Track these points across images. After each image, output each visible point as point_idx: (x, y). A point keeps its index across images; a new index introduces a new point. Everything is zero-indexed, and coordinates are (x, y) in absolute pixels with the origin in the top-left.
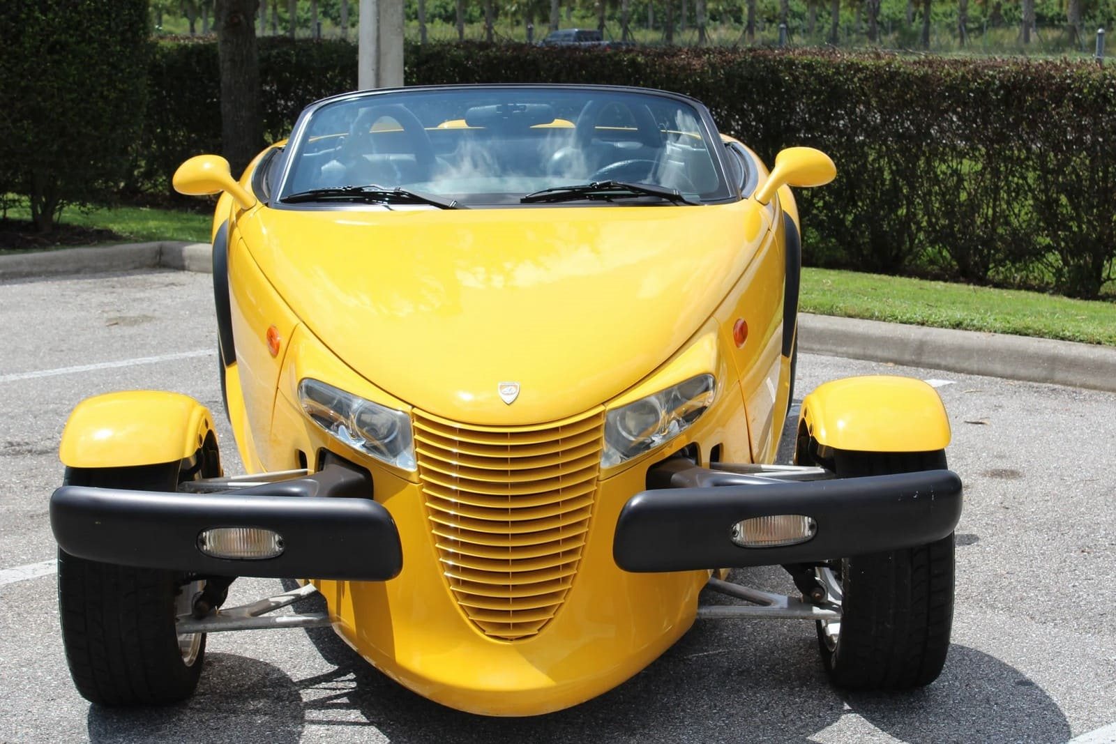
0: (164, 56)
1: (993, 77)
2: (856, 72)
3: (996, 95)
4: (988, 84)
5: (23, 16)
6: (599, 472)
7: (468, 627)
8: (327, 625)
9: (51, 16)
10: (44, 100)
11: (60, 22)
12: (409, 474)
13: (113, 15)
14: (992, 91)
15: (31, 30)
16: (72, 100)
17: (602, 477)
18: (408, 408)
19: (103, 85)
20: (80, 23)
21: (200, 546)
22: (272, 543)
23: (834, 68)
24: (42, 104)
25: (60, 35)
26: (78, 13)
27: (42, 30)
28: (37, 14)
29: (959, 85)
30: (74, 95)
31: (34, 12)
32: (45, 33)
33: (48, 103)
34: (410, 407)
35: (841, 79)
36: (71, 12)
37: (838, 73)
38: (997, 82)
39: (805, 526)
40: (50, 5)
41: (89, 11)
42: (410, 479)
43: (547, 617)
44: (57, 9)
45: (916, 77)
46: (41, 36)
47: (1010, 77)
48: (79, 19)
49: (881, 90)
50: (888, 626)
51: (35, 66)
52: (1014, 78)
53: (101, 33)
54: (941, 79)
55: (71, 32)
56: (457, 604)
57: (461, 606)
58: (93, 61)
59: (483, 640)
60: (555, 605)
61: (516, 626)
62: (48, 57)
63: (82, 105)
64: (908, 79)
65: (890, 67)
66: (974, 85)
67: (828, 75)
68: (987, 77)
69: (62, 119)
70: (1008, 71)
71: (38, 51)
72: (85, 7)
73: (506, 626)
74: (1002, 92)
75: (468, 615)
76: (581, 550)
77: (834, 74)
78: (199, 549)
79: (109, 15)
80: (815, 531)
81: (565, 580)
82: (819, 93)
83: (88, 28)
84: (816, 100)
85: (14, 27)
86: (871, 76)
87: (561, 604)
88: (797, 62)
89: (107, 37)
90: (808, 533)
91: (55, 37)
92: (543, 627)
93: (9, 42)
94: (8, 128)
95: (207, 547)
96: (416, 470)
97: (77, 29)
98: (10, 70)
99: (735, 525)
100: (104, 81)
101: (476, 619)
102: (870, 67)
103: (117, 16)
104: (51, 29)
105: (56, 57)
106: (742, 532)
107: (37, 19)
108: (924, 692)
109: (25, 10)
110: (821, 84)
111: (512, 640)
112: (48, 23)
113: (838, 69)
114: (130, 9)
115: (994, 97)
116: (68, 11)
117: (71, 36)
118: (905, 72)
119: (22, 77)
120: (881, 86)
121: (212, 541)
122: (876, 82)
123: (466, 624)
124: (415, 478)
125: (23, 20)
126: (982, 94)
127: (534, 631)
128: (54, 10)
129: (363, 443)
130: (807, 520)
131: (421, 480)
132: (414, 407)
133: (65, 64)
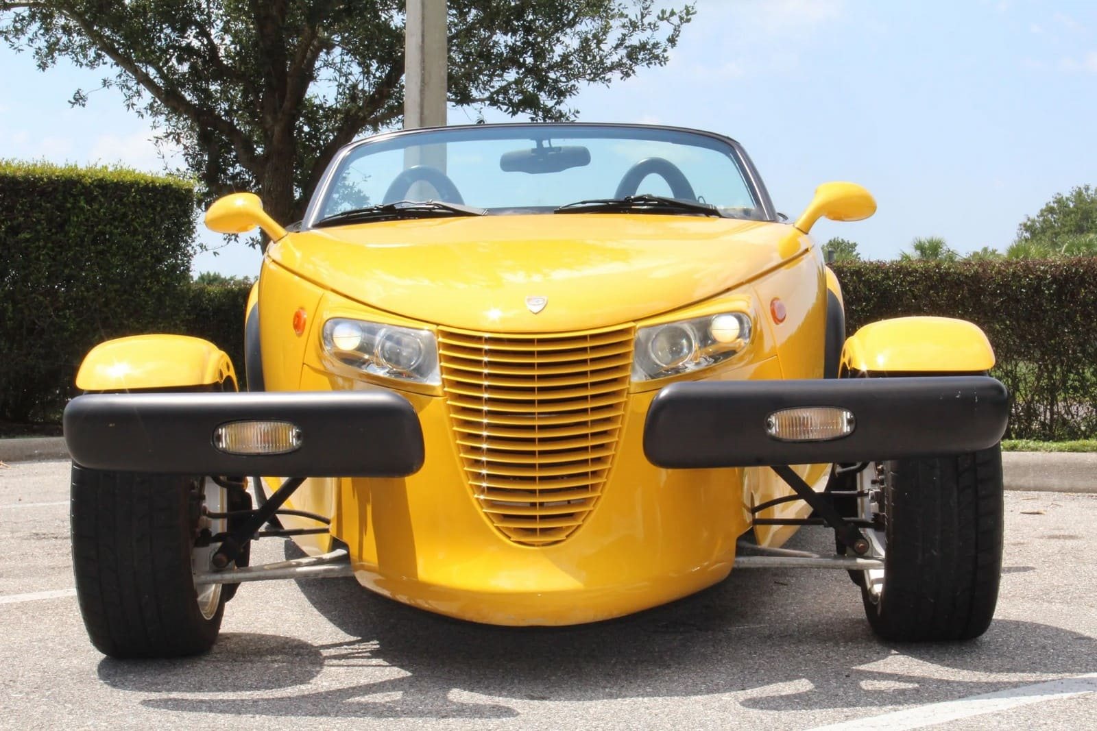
0: (211, 300)
1: (1045, 272)
2: (905, 275)
3: (1048, 289)
4: (1040, 279)
5: (69, 205)
6: (629, 384)
7: (493, 534)
8: (350, 574)
9: (96, 206)
10: (88, 290)
11: (104, 213)
12: (433, 388)
13: (159, 209)
14: (1045, 285)
15: (75, 219)
16: (116, 291)
17: (632, 390)
18: (433, 327)
19: (146, 278)
20: (125, 215)
21: (216, 443)
22: (290, 436)
23: (882, 273)
24: (85, 294)
25: (105, 226)
26: (124, 205)
27: (87, 220)
28: (82, 203)
29: (1010, 281)
30: (117, 286)
31: (79, 202)
32: (90, 223)
33: (91, 293)
34: (435, 326)
35: (891, 283)
36: (116, 203)
37: (887, 277)
38: (1049, 277)
39: (843, 421)
40: (96, 196)
41: (134, 203)
42: (435, 393)
43: (575, 524)
44: (102, 200)
45: (966, 276)
46: (85, 226)
47: (1062, 271)
48: (124, 210)
49: (931, 292)
50: (935, 553)
51: (79, 255)
52: (1066, 271)
53: (146, 226)
54: (992, 277)
55: (116, 223)
56: (482, 511)
57: (486, 514)
58: (137, 254)
59: (510, 547)
60: (585, 511)
61: (543, 531)
62: (93, 247)
63: (125, 297)
64: (959, 279)
65: (940, 269)
66: (1025, 281)
67: (877, 281)
68: (1039, 273)
69: (105, 310)
70: (1060, 265)
71: (83, 241)
72: (130, 199)
73: (533, 531)
74: (1054, 286)
75: (493, 522)
76: (611, 458)
77: (883, 279)
78: (215, 447)
79: (154, 209)
80: (853, 426)
81: (594, 487)
82: (868, 300)
83: (133, 220)
84: (866, 306)
85: (59, 216)
86: (921, 279)
87: (590, 511)
88: (845, 269)
89: (152, 229)
90: (846, 429)
91: (100, 227)
92: (572, 533)
93: (54, 230)
94: (50, 316)
95: (223, 445)
96: (440, 383)
97: (122, 221)
98: (54, 259)
99: (769, 417)
100: (147, 273)
101: (500, 525)
102: (920, 270)
103: (163, 209)
104: (96, 220)
105: (101, 247)
106: (777, 424)
107: (82, 209)
108: (976, 644)
109: (71, 200)
110: (870, 290)
111: (538, 546)
112: (94, 215)
113: (887, 274)
114: (175, 204)
115: (1047, 292)
116: (113, 203)
117: (116, 228)
118: (955, 273)
119: (66, 266)
120: (931, 288)
121: (228, 438)
122: (926, 284)
123: (490, 530)
124: (440, 392)
125: (69, 209)
126: (1036, 290)
127: (562, 537)
128: (100, 201)
129: (387, 370)
130: (847, 415)
131: (446, 393)
132: (438, 325)
133: (108, 255)
